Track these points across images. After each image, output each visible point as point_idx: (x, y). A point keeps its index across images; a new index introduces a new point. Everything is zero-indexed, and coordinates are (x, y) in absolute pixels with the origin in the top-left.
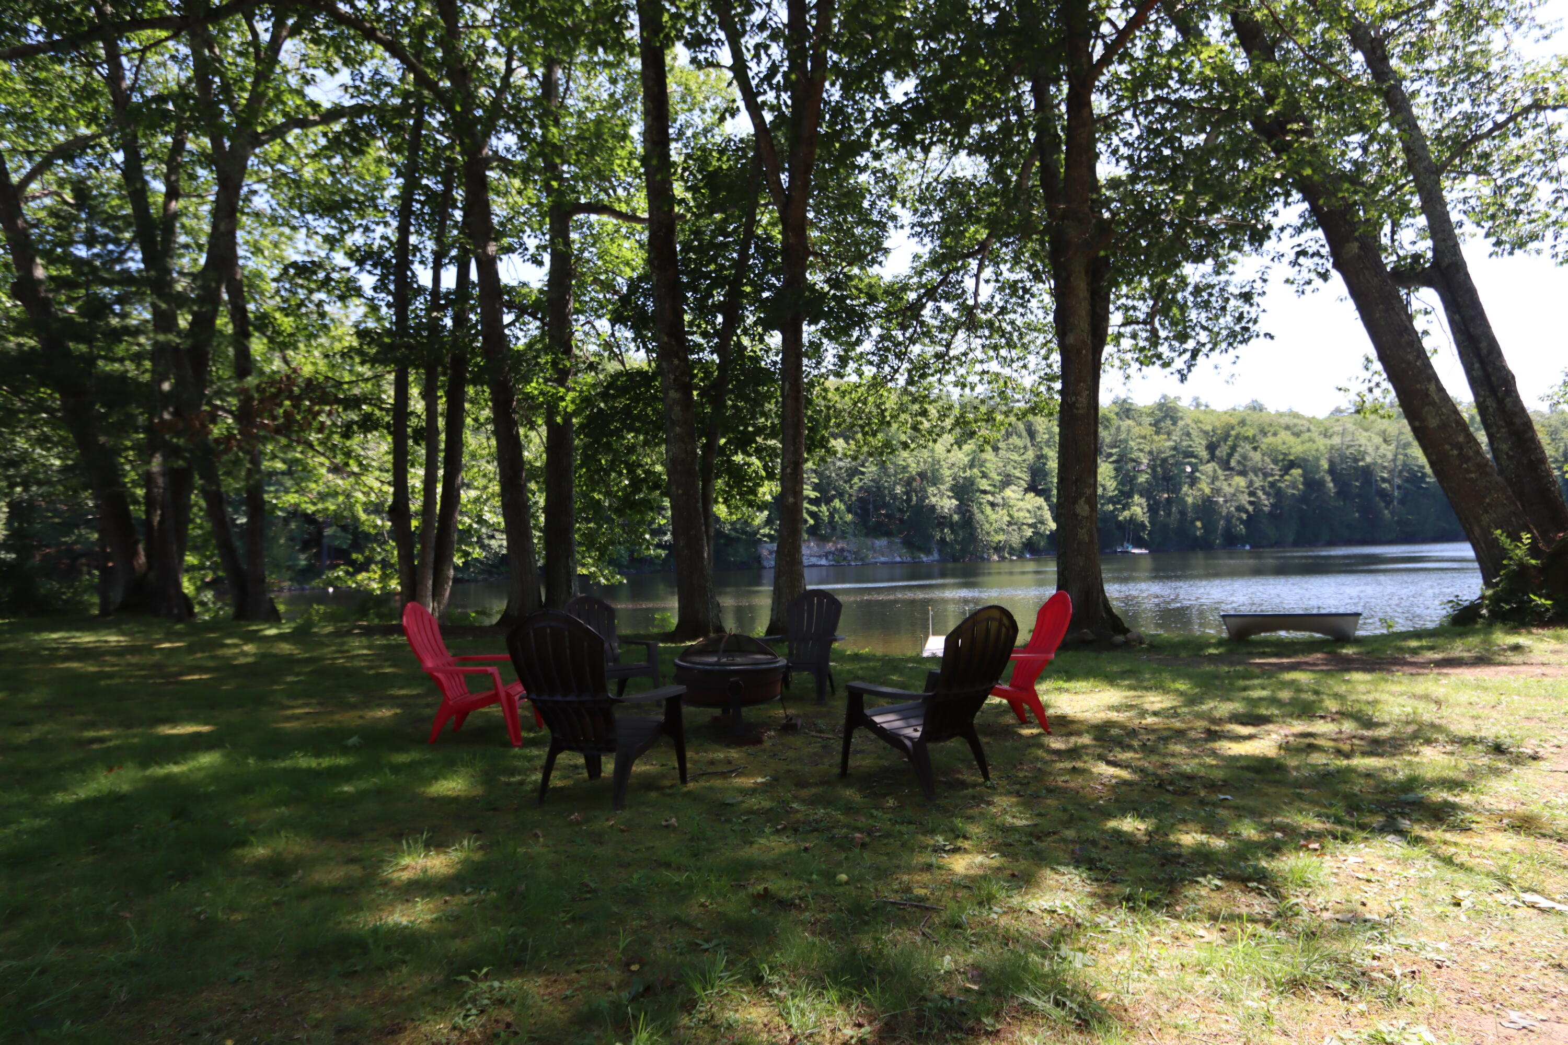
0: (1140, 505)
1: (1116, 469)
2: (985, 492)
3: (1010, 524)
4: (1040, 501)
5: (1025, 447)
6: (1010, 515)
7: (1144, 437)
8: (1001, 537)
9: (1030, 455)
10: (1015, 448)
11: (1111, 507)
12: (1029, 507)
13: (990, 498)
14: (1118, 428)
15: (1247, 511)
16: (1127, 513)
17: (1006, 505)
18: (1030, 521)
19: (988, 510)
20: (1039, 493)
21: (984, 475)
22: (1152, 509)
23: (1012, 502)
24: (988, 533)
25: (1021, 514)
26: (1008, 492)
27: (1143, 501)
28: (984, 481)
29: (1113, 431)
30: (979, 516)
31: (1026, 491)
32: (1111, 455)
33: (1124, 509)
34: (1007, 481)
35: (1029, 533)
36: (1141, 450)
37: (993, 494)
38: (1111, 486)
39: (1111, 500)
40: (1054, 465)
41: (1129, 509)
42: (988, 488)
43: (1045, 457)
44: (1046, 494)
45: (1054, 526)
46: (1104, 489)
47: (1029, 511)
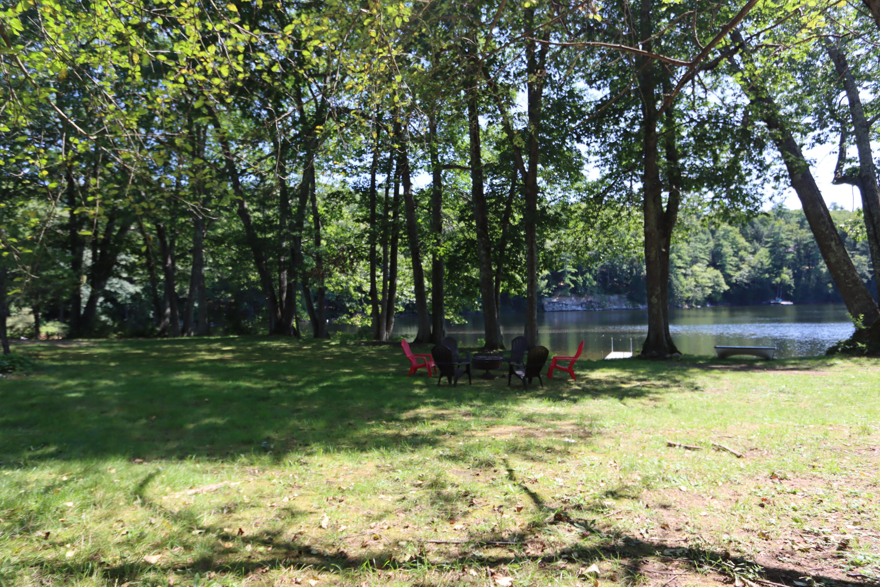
0: (787, 274)
1: (770, 251)
2: (680, 268)
3: (696, 286)
4: (718, 272)
5: (708, 240)
6: (696, 281)
7: (792, 231)
8: (690, 294)
9: (711, 244)
10: (701, 241)
11: (767, 276)
12: (710, 276)
13: (683, 271)
14: (773, 226)
15: (867, 278)
16: (778, 279)
17: (693, 275)
18: (710, 285)
19: (682, 278)
20: (716, 267)
21: (680, 257)
22: (796, 277)
23: (698, 273)
24: (682, 292)
25: (704, 280)
26: (695, 268)
27: (790, 271)
28: (679, 261)
29: (769, 227)
30: (675, 282)
31: (708, 266)
32: (767, 242)
33: (776, 277)
34: (695, 261)
35: (709, 291)
36: (789, 239)
37: (685, 269)
38: (767, 262)
39: (767, 271)
40: (728, 250)
41: (780, 276)
42: (682, 265)
43: (721, 245)
44: (721, 268)
45: (727, 288)
46: (762, 264)
47: (709, 279)
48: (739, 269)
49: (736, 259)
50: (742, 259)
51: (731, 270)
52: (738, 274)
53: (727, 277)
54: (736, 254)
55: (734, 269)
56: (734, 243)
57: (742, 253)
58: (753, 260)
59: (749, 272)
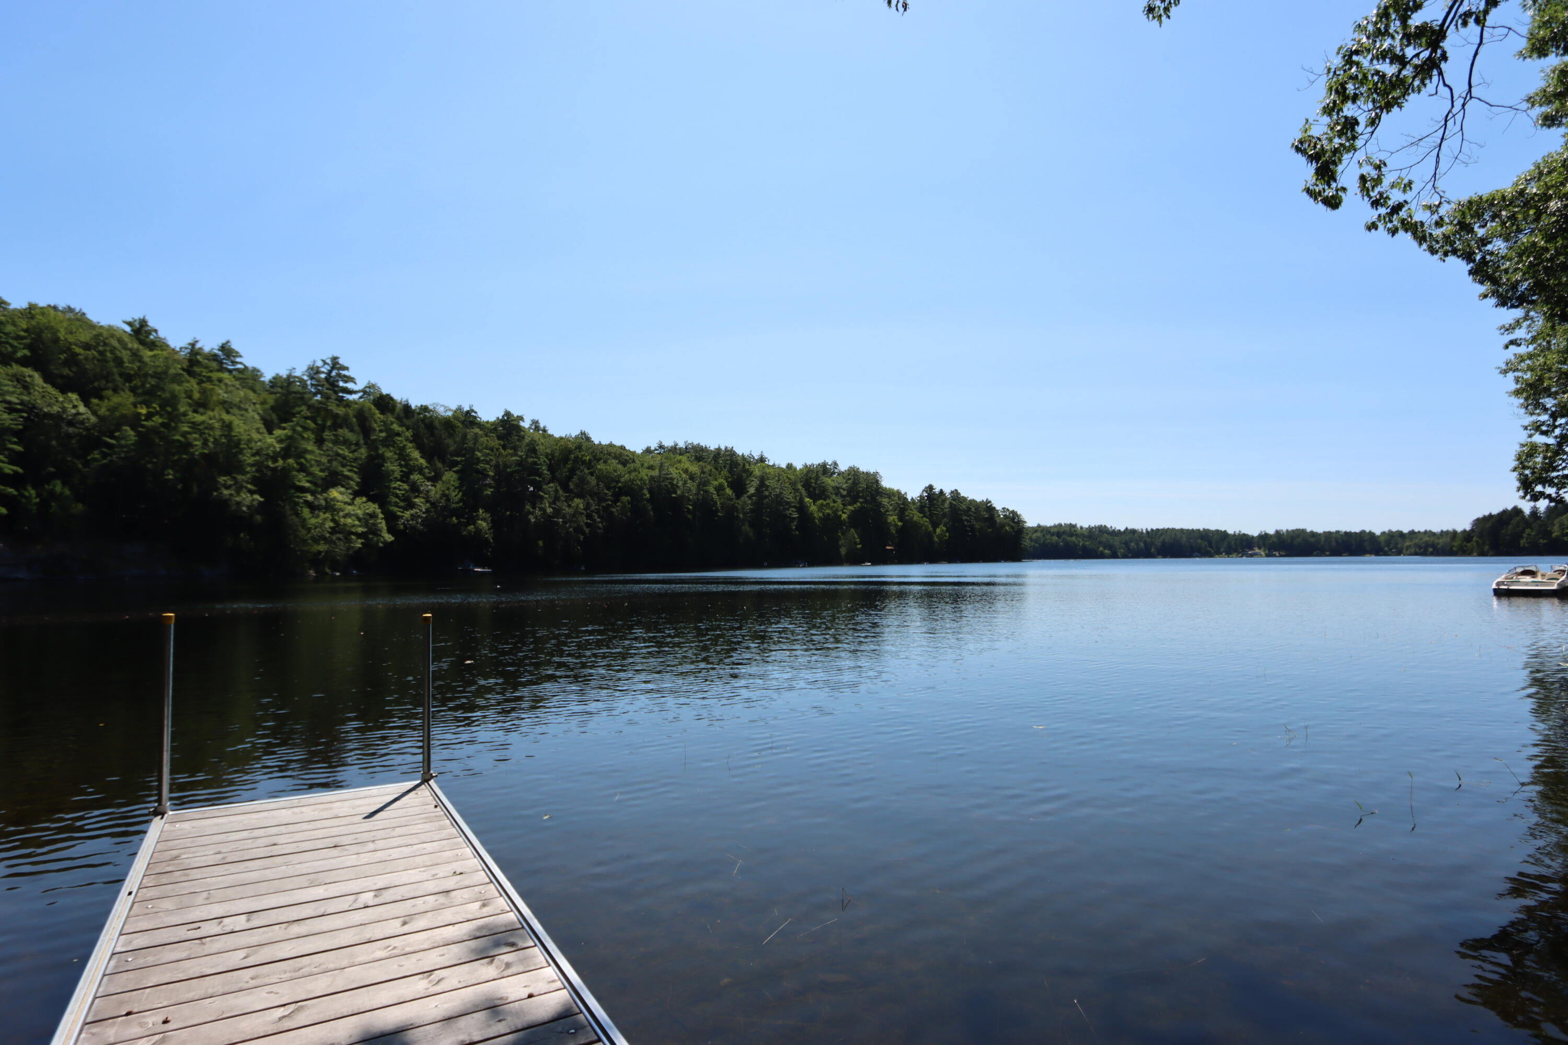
0: (484, 519)
1: (459, 479)
2: (303, 490)
3: (333, 531)
4: (373, 507)
5: (357, 444)
6: (334, 521)
7: (492, 449)
8: (322, 547)
9: (363, 452)
10: (346, 443)
11: (455, 520)
12: (360, 512)
13: (310, 498)
14: (465, 436)
15: (583, 533)
16: (471, 527)
17: (329, 507)
18: (360, 530)
19: (306, 512)
20: (371, 499)
21: (303, 469)
22: (496, 525)
23: (339, 505)
24: (305, 542)
25: (349, 521)
26: (335, 493)
27: (488, 516)
28: (301, 475)
29: (458, 438)
30: (292, 519)
31: (356, 494)
32: (456, 463)
33: (468, 524)
34: (334, 480)
35: (358, 544)
36: (488, 463)
37: (313, 493)
38: (456, 495)
39: (454, 512)
40: (393, 467)
41: (474, 523)
42: (307, 485)
43: (382, 458)
44: (380, 499)
45: (389, 538)
46: (448, 500)
47: (359, 519)
48: (411, 505)
49: (406, 487)
50: (415, 488)
51: (396, 505)
52: (407, 514)
53: (391, 518)
54: (405, 478)
55: (402, 504)
56: (403, 456)
57: (415, 477)
58: (435, 491)
59: (427, 511)
